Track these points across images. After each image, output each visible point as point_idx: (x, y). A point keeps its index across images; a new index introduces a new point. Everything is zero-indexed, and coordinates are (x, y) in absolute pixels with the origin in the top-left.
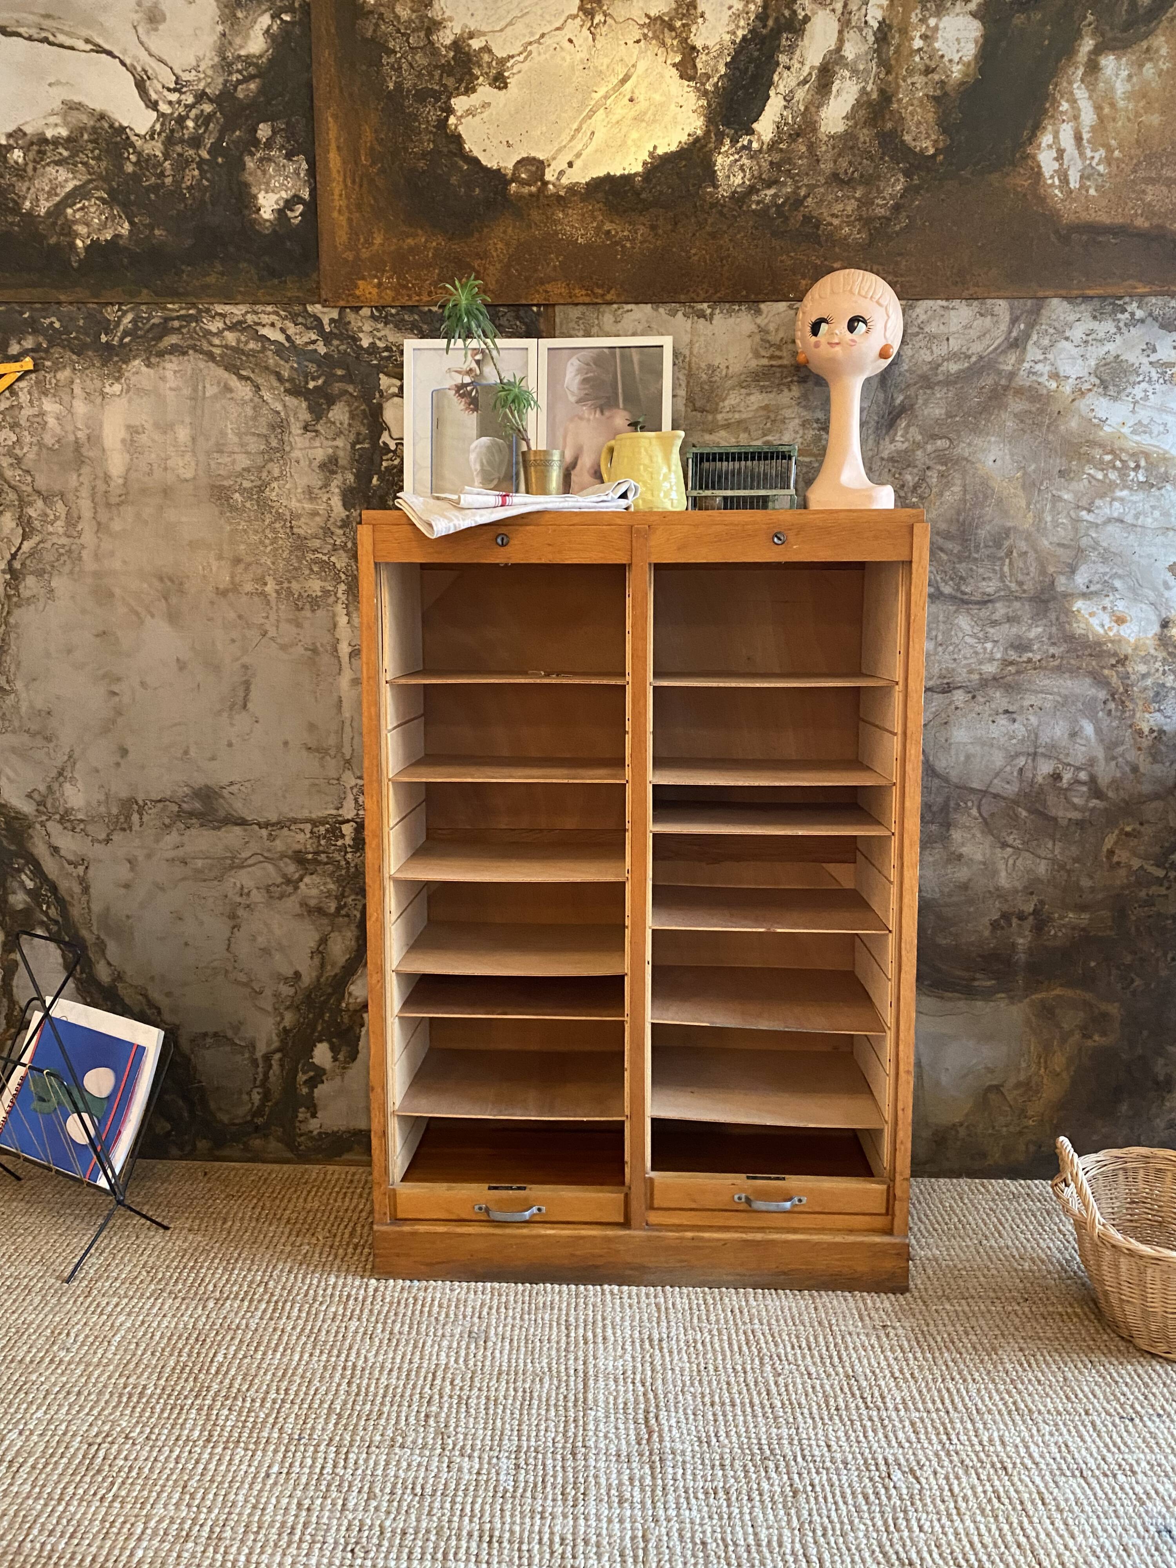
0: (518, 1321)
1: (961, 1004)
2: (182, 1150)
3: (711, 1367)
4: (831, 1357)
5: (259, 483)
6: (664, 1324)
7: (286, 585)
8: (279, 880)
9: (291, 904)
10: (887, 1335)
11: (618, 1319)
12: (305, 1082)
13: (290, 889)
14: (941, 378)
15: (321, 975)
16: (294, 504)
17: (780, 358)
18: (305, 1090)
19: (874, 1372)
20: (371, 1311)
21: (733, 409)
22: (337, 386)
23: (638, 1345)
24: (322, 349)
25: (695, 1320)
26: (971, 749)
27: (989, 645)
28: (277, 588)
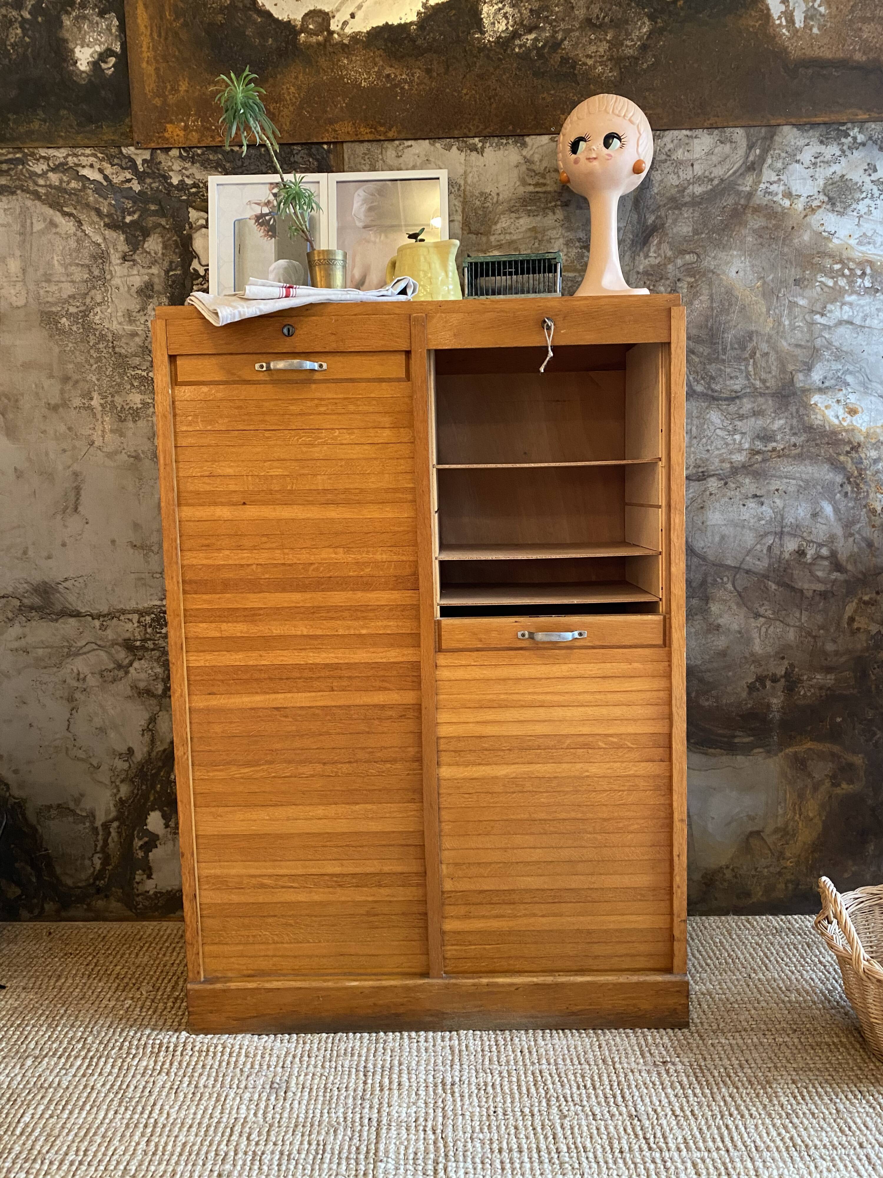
0: (319, 1069)
1: (724, 759)
2: (31, 912)
3: (500, 1111)
4: (614, 1097)
5: (83, 308)
6: (457, 1067)
7: (109, 399)
8: (112, 666)
9: (123, 687)
10: (667, 1072)
11: (414, 1063)
12: (141, 847)
13: (121, 673)
14: (687, 199)
15: (152, 749)
16: (115, 326)
17: (544, 185)
18: (141, 854)
19: (655, 1111)
20: (180, 1063)
21: (504, 231)
22: (151, 221)
23: (431, 1089)
24: (136, 187)
25: (487, 1062)
26: (725, 531)
27: (737, 437)
28: (102, 402)
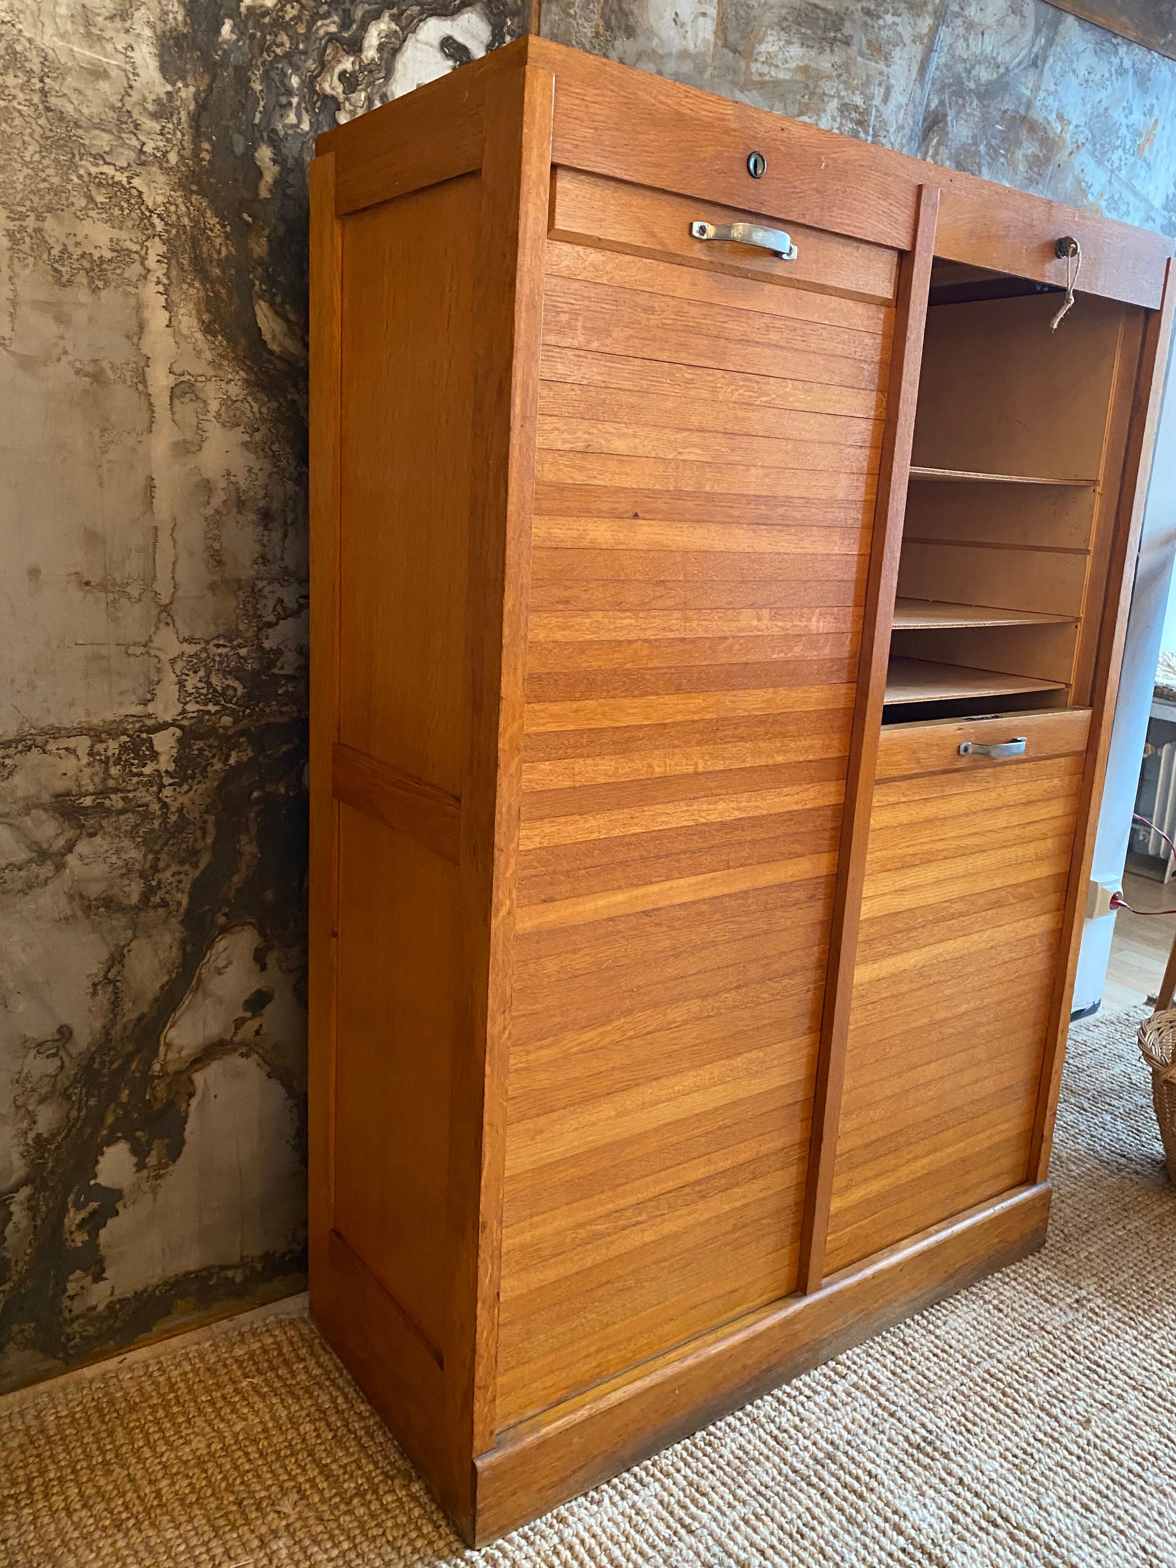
7: (31, 222)
8: (24, 855)
12: (81, 1226)
13: (46, 871)
14: (972, 85)
15: (113, 1021)
16: (48, 39)
18: (80, 1238)
21: (770, 61)
28: (12, 225)
